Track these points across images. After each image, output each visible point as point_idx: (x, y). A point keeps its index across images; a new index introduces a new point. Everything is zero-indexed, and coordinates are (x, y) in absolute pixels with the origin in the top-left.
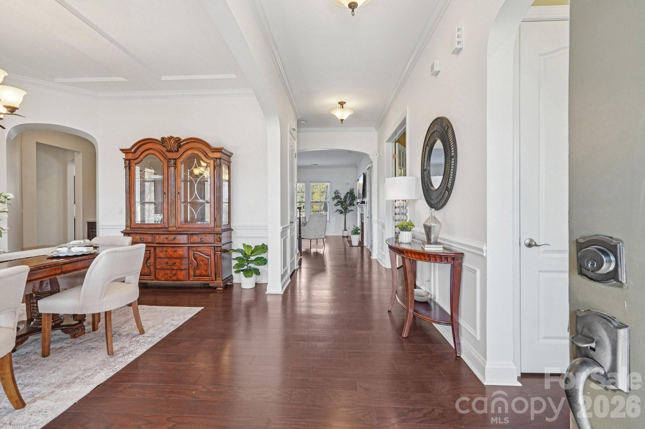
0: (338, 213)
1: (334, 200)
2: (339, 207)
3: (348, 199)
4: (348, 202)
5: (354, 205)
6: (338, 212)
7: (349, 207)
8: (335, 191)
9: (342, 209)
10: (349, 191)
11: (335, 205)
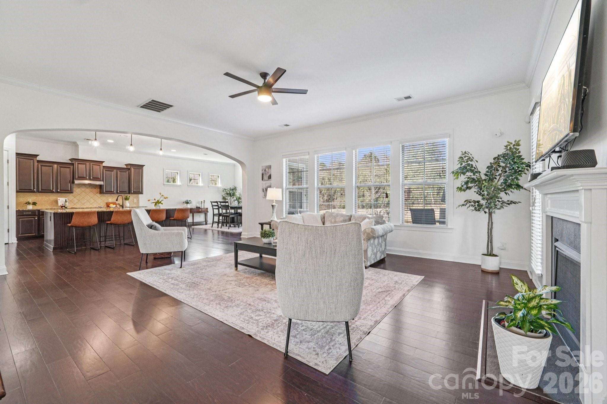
0: (469, 211)
1: (457, 178)
2: (472, 194)
3: (500, 172)
4: (499, 182)
5: (518, 187)
6: (468, 205)
7: (502, 195)
8: (460, 154)
9: (479, 198)
10: (501, 151)
11: (460, 189)
